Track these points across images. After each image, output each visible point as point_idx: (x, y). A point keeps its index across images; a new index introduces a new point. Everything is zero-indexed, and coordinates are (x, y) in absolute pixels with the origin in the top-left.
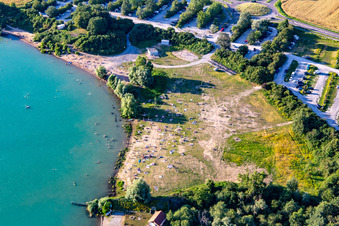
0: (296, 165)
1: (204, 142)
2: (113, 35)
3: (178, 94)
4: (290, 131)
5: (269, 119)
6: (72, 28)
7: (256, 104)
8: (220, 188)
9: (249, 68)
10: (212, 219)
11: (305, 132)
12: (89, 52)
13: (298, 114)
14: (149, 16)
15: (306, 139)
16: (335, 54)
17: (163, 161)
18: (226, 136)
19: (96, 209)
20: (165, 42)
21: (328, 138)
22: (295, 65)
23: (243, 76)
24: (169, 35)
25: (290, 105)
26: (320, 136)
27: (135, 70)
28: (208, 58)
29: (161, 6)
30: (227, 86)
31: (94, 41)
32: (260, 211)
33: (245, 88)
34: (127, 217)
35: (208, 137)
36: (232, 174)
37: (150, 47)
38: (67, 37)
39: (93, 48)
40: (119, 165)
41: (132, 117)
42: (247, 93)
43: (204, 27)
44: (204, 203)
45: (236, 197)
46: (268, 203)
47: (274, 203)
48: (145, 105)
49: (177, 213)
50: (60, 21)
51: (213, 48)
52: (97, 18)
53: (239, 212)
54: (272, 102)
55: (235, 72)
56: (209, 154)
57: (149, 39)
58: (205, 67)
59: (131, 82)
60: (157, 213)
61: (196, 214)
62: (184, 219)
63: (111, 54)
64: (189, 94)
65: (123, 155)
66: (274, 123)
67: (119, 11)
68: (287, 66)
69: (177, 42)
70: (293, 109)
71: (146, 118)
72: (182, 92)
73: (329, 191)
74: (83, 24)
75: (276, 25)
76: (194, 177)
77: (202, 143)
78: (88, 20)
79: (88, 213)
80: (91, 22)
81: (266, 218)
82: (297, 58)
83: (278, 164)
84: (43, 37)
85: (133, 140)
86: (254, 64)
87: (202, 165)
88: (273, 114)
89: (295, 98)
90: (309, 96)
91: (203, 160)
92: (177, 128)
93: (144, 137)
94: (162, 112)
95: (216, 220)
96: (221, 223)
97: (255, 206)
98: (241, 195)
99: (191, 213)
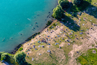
3: (88, 15)
18: (91, 47)
35: (80, 44)
41: (56, 18)
48: (67, 14)
56: (73, 53)
64: (92, 17)
65: (35, 35)
72: (91, 14)
77: (75, 46)
85: (46, 30)
87: (64, 57)
93: (52, 30)
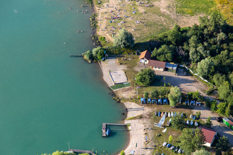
1: (156, 2)
8: (185, 31)
10: (188, 52)
17: (130, 19)
19: (92, 57)
32: (222, 42)
34: (119, 60)
36: (190, 22)
40: (95, 27)
44: (176, 42)
45: (202, 35)
46: (227, 35)
47: (231, 36)
49: (160, 50)
56: (165, 10)
60: (143, 54)
61: (175, 50)
62: (166, 53)
76: (160, 28)
79: (86, 61)
81: (228, 45)
83: (222, 12)
87: (163, 19)
91: (163, 15)
93: (105, 5)
95: (192, 50)
96: (196, 52)
97: (218, 39)
98: (206, 32)
99: (170, 49)
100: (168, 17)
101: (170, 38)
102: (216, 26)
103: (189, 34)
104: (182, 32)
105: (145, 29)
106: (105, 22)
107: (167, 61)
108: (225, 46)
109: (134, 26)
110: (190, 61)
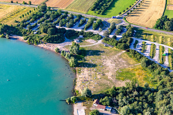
0: (146, 79)
2: (59, 35)
3: (92, 56)
4: (141, 66)
5: (131, 63)
6: (40, 33)
7: (125, 58)
8: (118, 89)
9: (119, 44)
10: (118, 100)
11: (147, 66)
12: (50, 42)
13: (143, 60)
14: (71, 26)
15: (147, 69)
16: (152, 36)
17: (92, 82)
18: (115, 70)
19: (70, 101)
20: (81, 36)
21: (157, 68)
22: (137, 42)
23: (117, 48)
24: (82, 33)
25: (138, 57)
26: (153, 67)
27: (72, 48)
28: (100, 42)
29: (75, 22)
30: (111, 52)
31: (51, 38)
32: (136, 96)
33: (119, 52)
34: (83, 103)
35: (108, 71)
36: (122, 84)
37: (75, 39)
38: (39, 37)
39: (51, 41)
40: (75, 85)
41: (75, 66)
42: (120, 54)
43: (95, 29)
44: (113, 95)
45: (126, 92)
46: (139, 92)
47: (141, 93)
49: (104, 99)
50: (34, 30)
51: (102, 38)
52: (51, 28)
53: (128, 97)
54: (131, 57)
55: (113, 46)
57: (74, 35)
58: (100, 45)
59: (71, 53)
60: (95, 101)
61: (111, 99)
62: (107, 101)
63: (59, 43)
65: (75, 81)
66: (133, 64)
67: (58, 25)
68: (134, 42)
69: (86, 36)
70: (140, 58)
71: (81, 66)
73: (161, 86)
74: (45, 31)
75: (125, 27)
76: (106, 86)
77: (106, 74)
78: (47, 29)
79: (67, 103)
80: (49, 30)
81: (139, 98)
82: (137, 39)
83: (139, 79)
84: (28, 38)
85: (77, 75)
86: (121, 42)
87: (108, 82)
88: (132, 61)
89: (140, 54)
90: (145, 53)
91: (109, 80)
92: (95, 69)
93: (82, 73)
94: (87, 63)
95: (120, 100)
96: (122, 101)
97: (134, 94)
98: (128, 90)
99: (109, 99)
100: (111, 81)
101: (110, 93)
102: (133, 87)
103: (119, 91)
104: (116, 90)
105: (99, 87)
106: (80, 82)
107: (106, 105)
108: (137, 98)
109: (93, 85)
110: (119, 106)
